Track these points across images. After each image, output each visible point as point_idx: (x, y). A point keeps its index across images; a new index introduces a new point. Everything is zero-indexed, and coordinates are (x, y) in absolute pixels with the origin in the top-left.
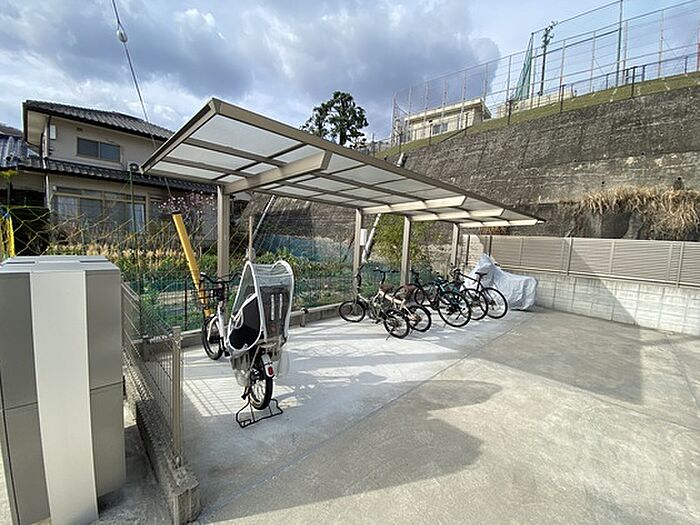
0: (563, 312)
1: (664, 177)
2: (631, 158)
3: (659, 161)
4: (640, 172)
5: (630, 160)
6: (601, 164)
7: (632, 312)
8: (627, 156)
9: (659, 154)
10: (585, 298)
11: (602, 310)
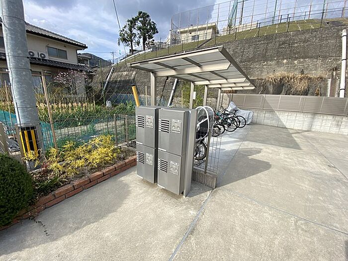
0: (260, 124)
1: (297, 69)
2: (285, 60)
3: (296, 62)
4: (288, 66)
5: (285, 61)
6: (274, 62)
7: (285, 123)
8: (284, 59)
9: (296, 58)
10: (268, 119)
11: (274, 123)
